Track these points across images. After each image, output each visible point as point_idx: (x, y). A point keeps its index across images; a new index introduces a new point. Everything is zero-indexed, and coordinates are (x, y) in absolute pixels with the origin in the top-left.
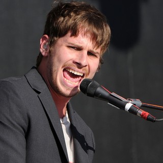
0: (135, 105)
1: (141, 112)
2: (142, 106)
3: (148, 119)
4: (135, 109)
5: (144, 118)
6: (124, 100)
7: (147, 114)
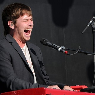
0: (62, 48)
1: (64, 51)
2: (65, 49)
3: (67, 54)
4: (62, 50)
5: (66, 54)
6: (58, 46)
7: (67, 52)
